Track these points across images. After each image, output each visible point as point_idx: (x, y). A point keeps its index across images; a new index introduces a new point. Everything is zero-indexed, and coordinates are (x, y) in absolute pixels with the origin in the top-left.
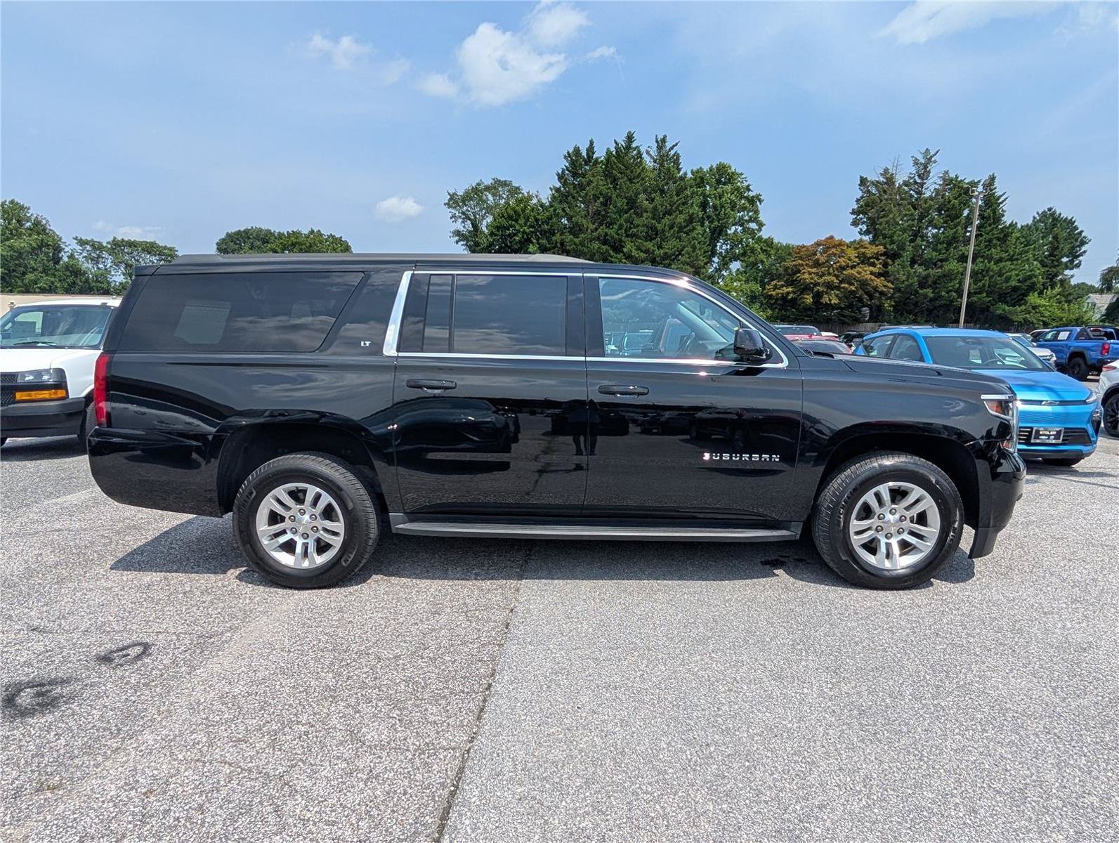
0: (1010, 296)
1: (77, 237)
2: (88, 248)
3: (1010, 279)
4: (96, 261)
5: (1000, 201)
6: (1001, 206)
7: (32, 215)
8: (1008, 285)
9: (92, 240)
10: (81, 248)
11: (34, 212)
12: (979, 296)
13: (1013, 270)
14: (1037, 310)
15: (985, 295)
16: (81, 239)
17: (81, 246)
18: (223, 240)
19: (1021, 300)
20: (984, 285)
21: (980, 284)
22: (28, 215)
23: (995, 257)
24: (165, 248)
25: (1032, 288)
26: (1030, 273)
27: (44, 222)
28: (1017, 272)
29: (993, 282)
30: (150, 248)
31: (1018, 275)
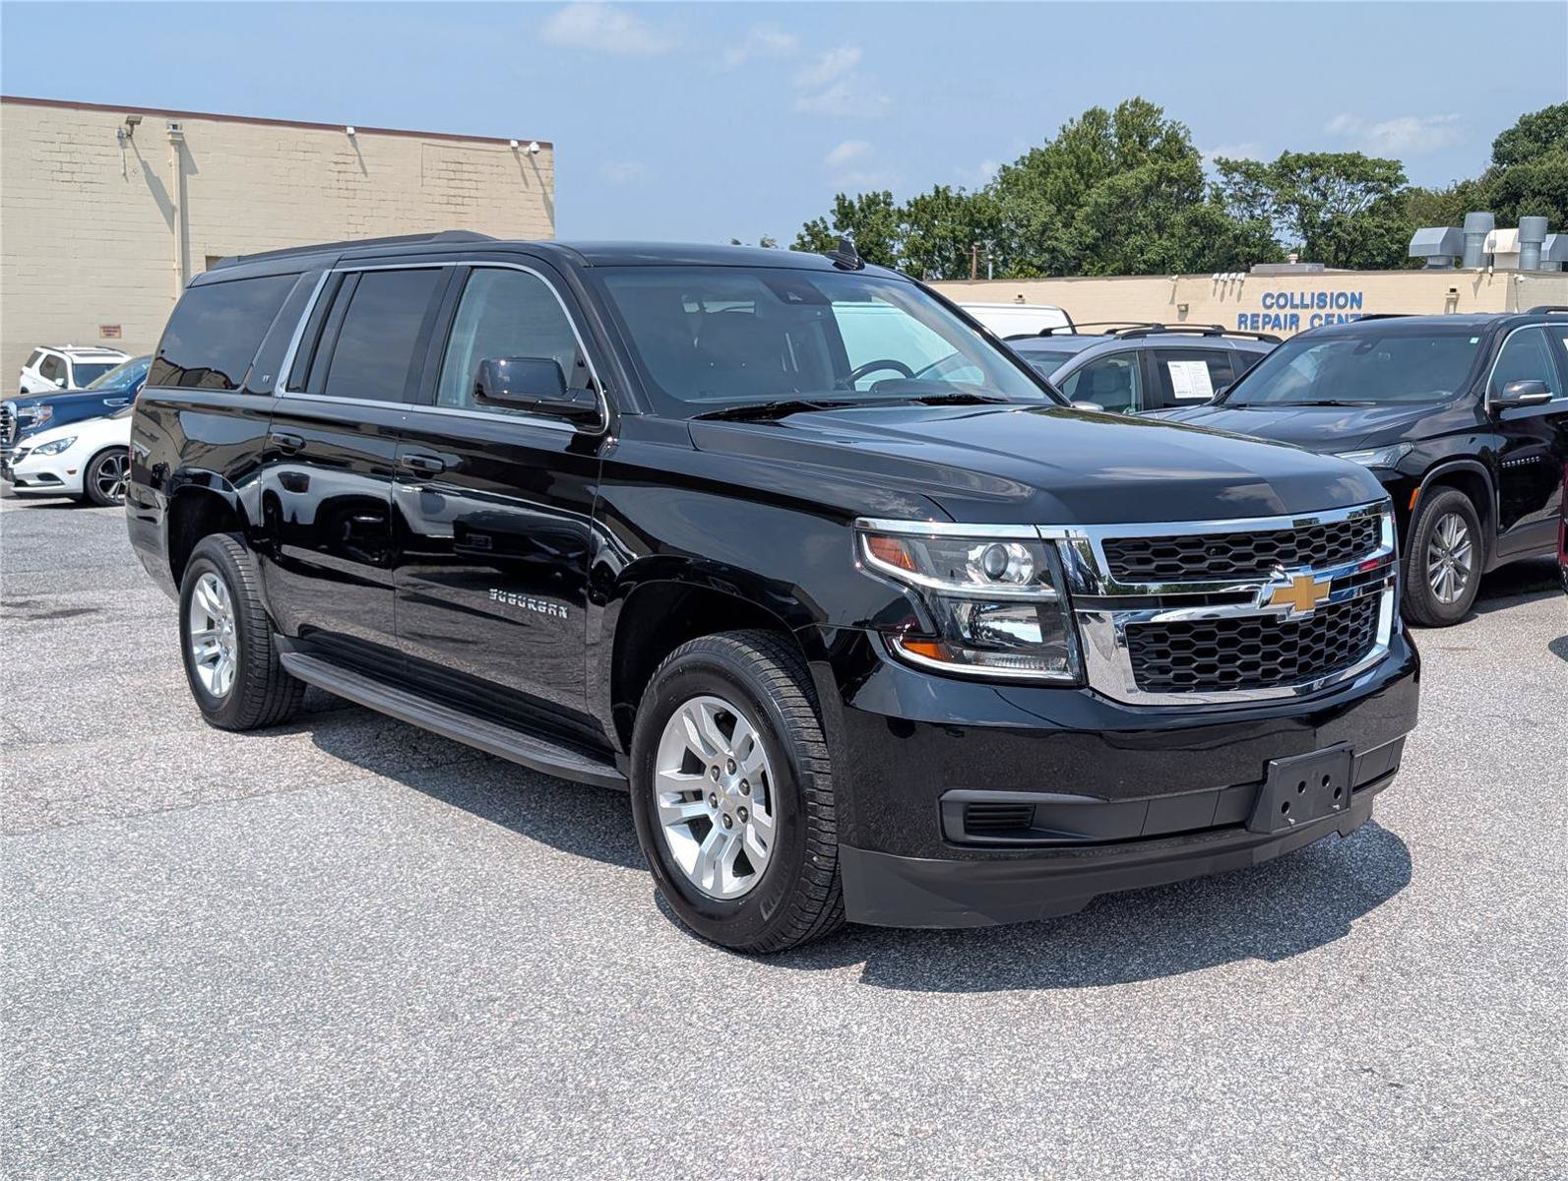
1: (1221, 158)
2: (1238, 177)
4: (1251, 200)
7: (1164, 123)
9: (1247, 163)
10: (1225, 179)
11: (1166, 119)
16: (1227, 162)
17: (1226, 175)
18: (1510, 136)
22: (1158, 124)
24: (1378, 163)
27: (1182, 134)
30: (1351, 167)
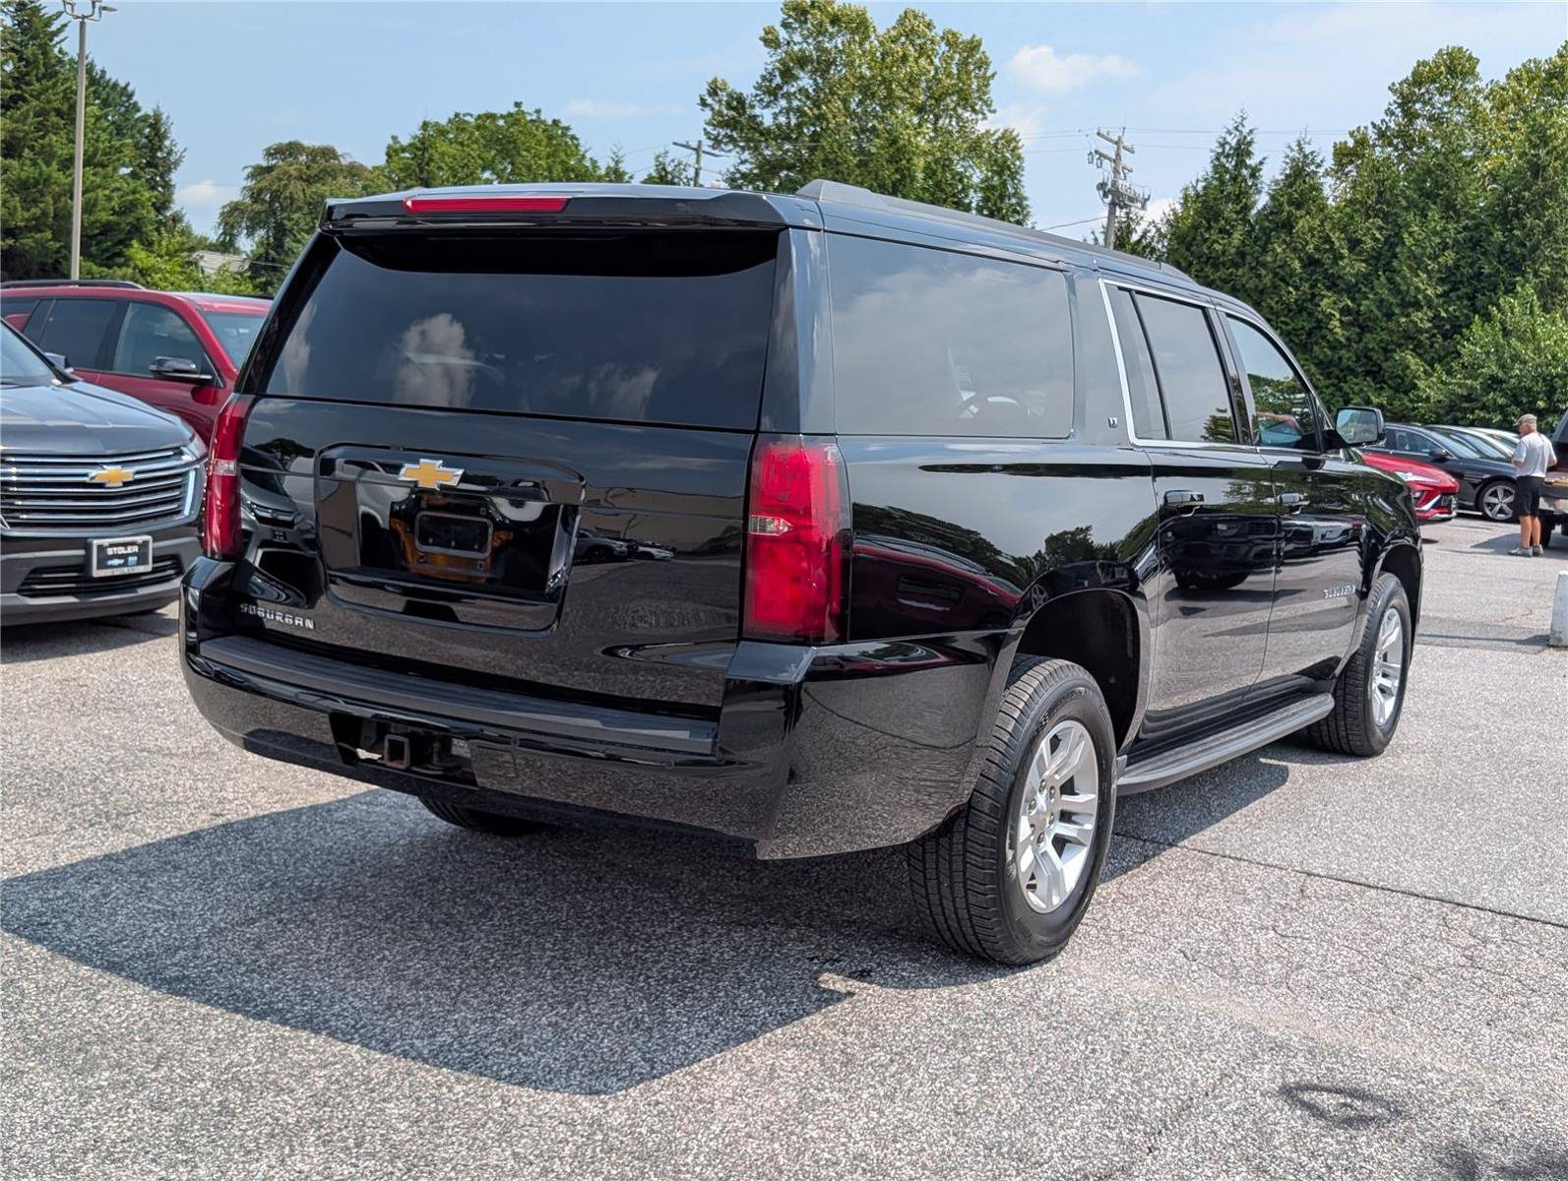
0: (97, 244)
3: (94, 205)
5: (53, 28)
6: (56, 39)
8: (92, 218)
12: (38, 236)
13: (99, 187)
14: (149, 279)
15: (49, 234)
19: (120, 254)
20: (44, 214)
21: (36, 211)
23: (60, 152)
25: (136, 230)
26: (130, 197)
28: (107, 192)
29: (63, 209)
31: (109, 199)
